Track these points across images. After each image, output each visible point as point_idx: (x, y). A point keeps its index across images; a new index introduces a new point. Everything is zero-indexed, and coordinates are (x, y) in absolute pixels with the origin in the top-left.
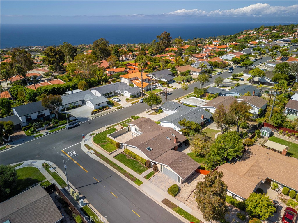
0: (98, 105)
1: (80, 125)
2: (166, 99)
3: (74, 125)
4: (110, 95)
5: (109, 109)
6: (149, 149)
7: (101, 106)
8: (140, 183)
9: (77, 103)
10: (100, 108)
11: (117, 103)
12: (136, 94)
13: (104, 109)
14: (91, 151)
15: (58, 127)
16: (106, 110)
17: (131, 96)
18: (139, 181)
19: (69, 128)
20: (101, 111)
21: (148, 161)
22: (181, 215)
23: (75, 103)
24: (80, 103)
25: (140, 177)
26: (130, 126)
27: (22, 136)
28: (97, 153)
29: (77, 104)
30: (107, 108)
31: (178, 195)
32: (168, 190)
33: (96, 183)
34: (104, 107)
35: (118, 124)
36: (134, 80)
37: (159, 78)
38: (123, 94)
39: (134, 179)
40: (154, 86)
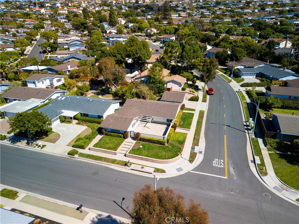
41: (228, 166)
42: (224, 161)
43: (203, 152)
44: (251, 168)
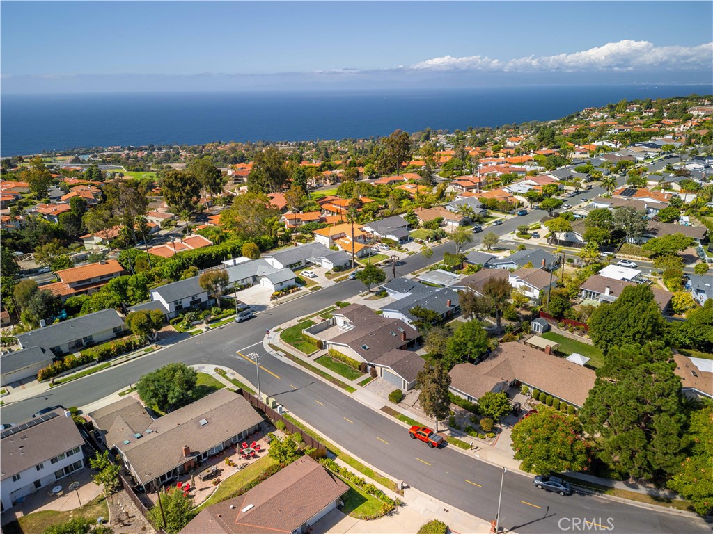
0: (281, 284)
1: (255, 317)
2: (394, 273)
3: (248, 316)
4: (297, 267)
5: (298, 290)
6: (364, 347)
7: (285, 285)
8: (352, 390)
9: (245, 280)
10: (284, 289)
11: (310, 280)
12: (342, 264)
13: (291, 291)
14: (279, 352)
15: (222, 320)
16: (293, 292)
17: (334, 267)
18: (351, 388)
19: (241, 321)
20: (286, 295)
21: (364, 363)
22: (404, 421)
23: (242, 280)
24: (250, 281)
25: (353, 383)
26: (336, 317)
27: (171, 333)
28: (288, 355)
29: (245, 283)
30: (296, 289)
31: (402, 401)
32: (389, 395)
33: (294, 391)
34: (290, 287)
35: (315, 315)
36: (338, 238)
37: (383, 234)
38: (320, 263)
39: (344, 386)
40: (375, 249)
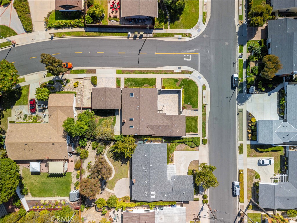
6: (132, 95)
11: (256, 156)
13: (250, 132)
15: (244, 70)
18: (120, 73)
20: (248, 125)
28: (172, 72)
30: (250, 137)
34: (255, 134)
41: (189, 52)
42: (185, 54)
43: (179, 67)
44: (186, 41)
